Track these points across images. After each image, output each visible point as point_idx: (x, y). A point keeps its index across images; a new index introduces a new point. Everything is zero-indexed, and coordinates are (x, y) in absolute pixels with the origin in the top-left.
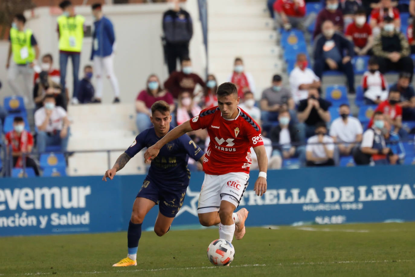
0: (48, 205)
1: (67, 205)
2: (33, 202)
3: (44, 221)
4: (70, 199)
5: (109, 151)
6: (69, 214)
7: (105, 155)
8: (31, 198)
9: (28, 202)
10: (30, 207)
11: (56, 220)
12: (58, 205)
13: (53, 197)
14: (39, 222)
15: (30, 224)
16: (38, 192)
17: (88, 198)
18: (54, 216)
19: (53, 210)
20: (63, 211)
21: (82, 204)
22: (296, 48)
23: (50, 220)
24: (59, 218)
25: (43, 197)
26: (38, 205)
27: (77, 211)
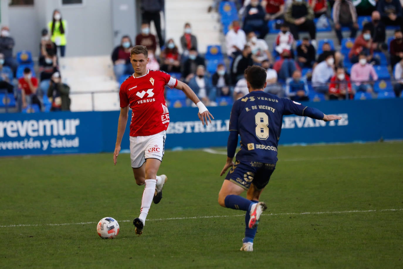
0: (48, 133)
1: (62, 133)
2: (38, 131)
3: (46, 144)
4: (64, 128)
5: (93, 93)
6: (64, 140)
7: (90, 95)
8: (36, 127)
9: (34, 131)
10: (35, 134)
11: (54, 143)
12: (55, 133)
13: (52, 127)
14: (42, 146)
15: (36, 147)
16: (41, 123)
17: (77, 128)
18: (53, 141)
19: (52, 136)
20: (59, 137)
21: (73, 132)
22: (229, 14)
23: (50, 144)
24: (57, 142)
25: (45, 127)
26: (41, 133)
27: (70, 137)
